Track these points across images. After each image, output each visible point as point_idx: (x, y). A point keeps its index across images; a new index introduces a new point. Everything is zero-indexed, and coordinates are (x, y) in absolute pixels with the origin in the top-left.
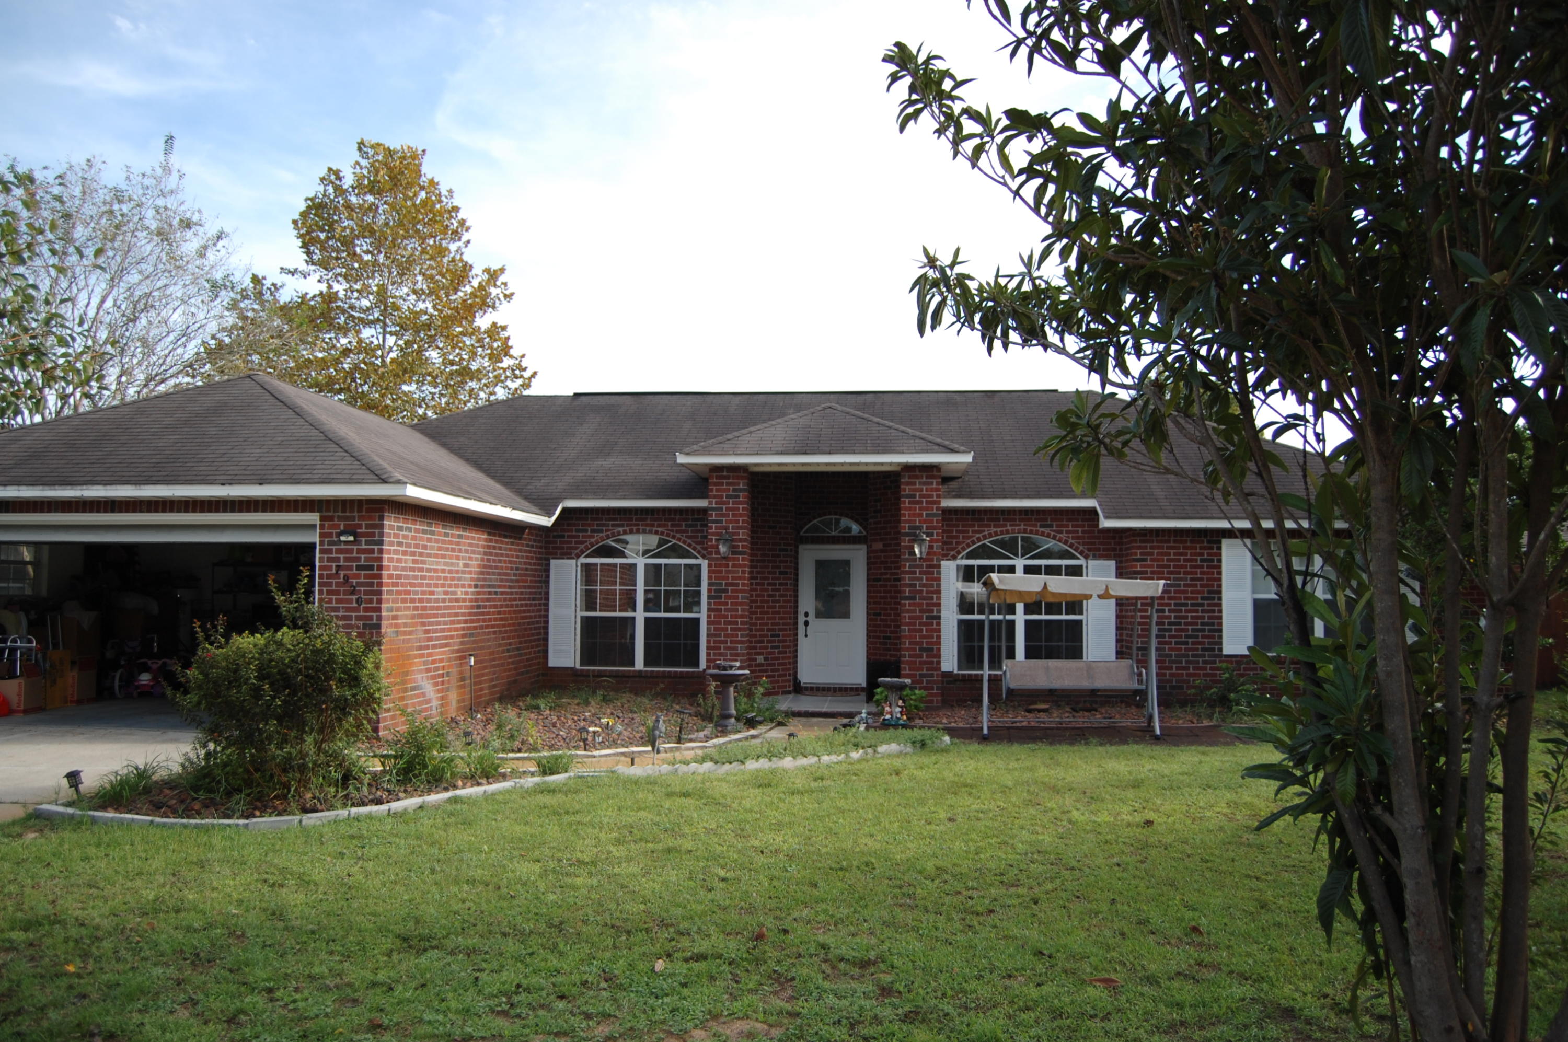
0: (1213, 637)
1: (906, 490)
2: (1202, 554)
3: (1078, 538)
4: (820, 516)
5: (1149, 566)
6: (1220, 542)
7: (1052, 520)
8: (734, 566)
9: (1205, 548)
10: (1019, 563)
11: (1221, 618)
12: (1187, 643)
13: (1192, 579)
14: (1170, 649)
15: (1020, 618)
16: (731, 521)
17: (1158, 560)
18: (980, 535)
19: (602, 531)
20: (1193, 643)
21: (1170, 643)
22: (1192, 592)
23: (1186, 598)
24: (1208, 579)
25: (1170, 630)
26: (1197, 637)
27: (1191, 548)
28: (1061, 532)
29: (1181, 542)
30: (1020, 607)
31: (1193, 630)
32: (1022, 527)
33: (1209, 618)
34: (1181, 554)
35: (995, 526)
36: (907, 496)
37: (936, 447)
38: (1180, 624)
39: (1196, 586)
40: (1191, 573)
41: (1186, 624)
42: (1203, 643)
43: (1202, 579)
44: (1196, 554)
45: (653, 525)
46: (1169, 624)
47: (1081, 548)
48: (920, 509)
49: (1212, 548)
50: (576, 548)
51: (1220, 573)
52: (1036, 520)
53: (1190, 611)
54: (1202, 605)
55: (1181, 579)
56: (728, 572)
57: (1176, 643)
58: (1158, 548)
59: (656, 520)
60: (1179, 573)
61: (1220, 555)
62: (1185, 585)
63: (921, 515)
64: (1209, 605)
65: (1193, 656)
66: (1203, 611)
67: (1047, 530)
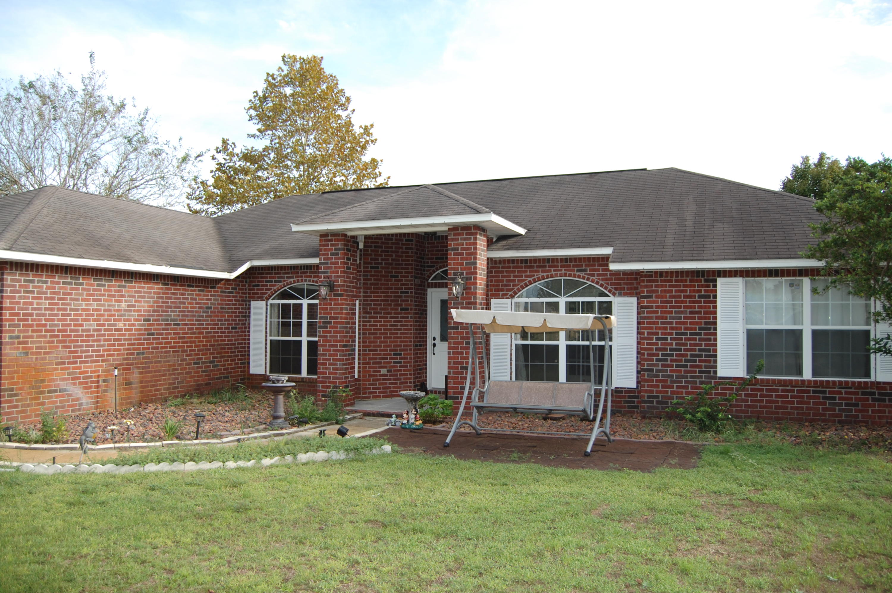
0: (709, 361)
1: (452, 244)
2: (700, 291)
3: (606, 279)
4: (441, 268)
5: (654, 302)
6: (715, 281)
7: (586, 266)
8: (335, 304)
9: (702, 286)
10: (562, 301)
11: (716, 345)
12: (686, 366)
13: (691, 313)
14: (671, 371)
15: (562, 343)
16: (333, 272)
17: (662, 297)
18: (531, 279)
19: (280, 282)
20: (691, 366)
21: (672, 366)
22: (691, 323)
23: (686, 329)
24: (705, 313)
25: (672, 355)
26: (695, 361)
27: (690, 286)
28: (593, 275)
29: (682, 281)
30: (562, 335)
31: (692, 355)
32: (563, 272)
33: (706, 345)
34: (682, 291)
35: (542, 272)
36: (453, 249)
37: (468, 210)
38: (680, 350)
39: (694, 318)
40: (690, 307)
41: (685, 350)
42: (700, 367)
43: (700, 312)
44: (694, 291)
45: (311, 277)
46: (671, 350)
47: (609, 287)
48: (462, 259)
49: (708, 286)
50: (266, 293)
51: (715, 307)
52: (574, 266)
53: (689, 339)
54: (700, 334)
55: (681, 312)
56: (331, 309)
57: (677, 366)
58: (662, 286)
59: (313, 273)
60: (680, 307)
61: (716, 291)
62: (685, 318)
63: (462, 264)
64: (705, 334)
65: (692, 377)
66: (700, 340)
67: (582, 274)
